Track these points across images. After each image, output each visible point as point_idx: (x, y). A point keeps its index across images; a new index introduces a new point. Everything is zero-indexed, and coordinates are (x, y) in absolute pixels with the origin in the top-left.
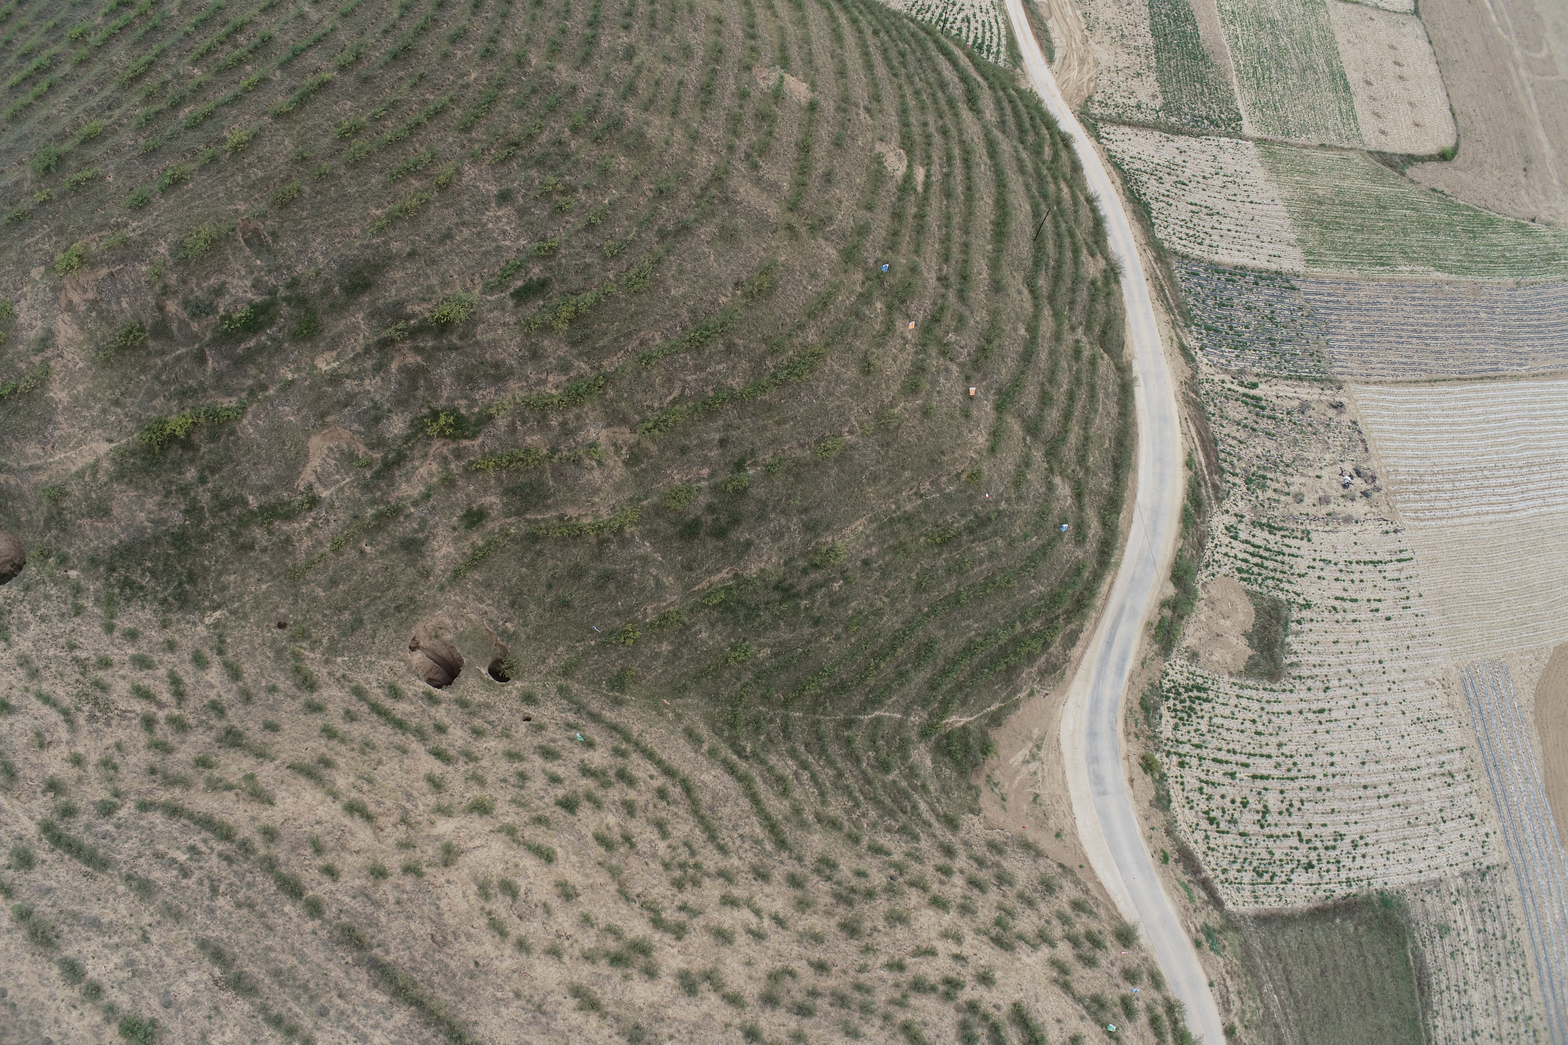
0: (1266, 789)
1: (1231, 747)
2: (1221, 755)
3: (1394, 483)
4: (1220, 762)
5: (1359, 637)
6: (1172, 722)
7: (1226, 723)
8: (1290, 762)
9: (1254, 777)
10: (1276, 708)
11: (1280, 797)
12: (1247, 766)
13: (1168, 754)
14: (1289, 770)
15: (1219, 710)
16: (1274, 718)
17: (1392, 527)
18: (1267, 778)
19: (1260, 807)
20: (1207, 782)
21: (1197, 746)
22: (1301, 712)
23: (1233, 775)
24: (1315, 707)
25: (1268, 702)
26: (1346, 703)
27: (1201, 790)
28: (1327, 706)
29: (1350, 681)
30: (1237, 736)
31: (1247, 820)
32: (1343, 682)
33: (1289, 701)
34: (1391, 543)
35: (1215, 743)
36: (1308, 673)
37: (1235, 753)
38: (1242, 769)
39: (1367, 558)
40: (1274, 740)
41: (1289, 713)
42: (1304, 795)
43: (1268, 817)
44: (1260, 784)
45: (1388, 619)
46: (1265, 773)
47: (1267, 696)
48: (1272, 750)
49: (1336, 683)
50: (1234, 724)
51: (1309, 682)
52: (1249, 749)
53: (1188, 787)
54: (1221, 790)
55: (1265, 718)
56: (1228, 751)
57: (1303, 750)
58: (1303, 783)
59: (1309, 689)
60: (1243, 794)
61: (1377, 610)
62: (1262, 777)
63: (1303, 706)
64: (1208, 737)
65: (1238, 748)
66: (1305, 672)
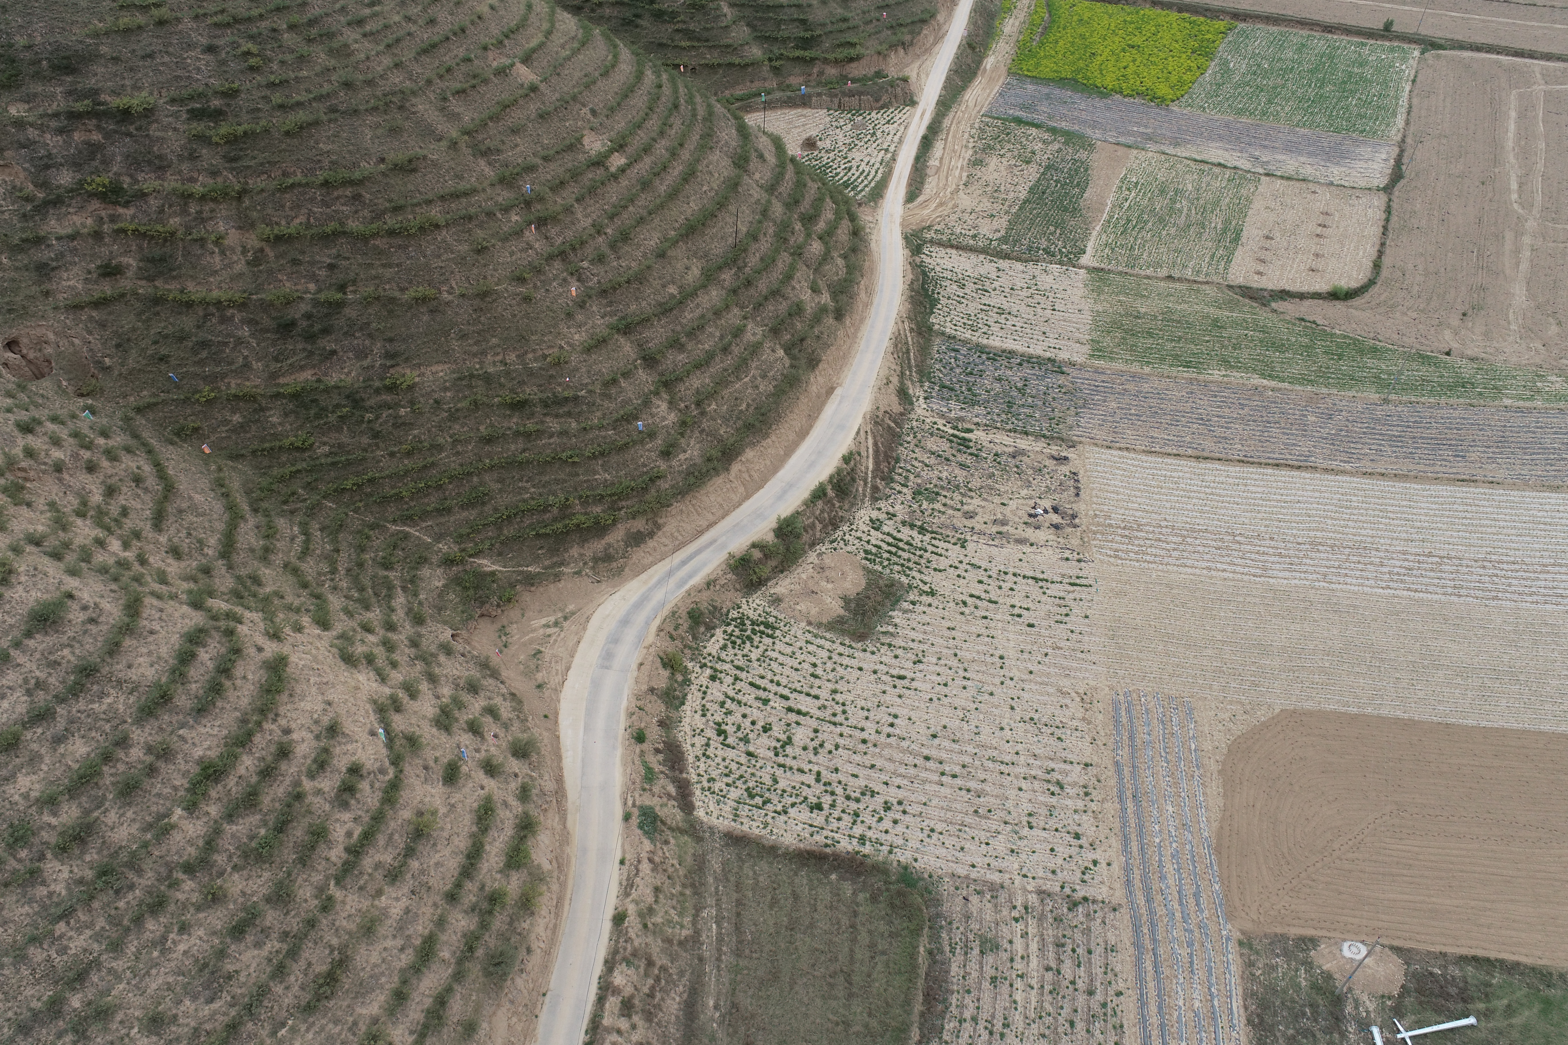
0: (798, 723)
1: (776, 679)
2: (759, 682)
3: (1099, 525)
4: (758, 687)
5: (983, 631)
6: (722, 642)
7: (781, 658)
8: (839, 709)
9: (790, 710)
10: (846, 661)
11: (812, 735)
12: (787, 698)
13: (703, 666)
14: (834, 715)
15: (779, 646)
16: (839, 668)
17: (1076, 557)
18: (805, 714)
19: (783, 737)
20: (733, 700)
21: (738, 668)
22: (875, 672)
23: (766, 702)
24: (895, 672)
25: (841, 655)
26: (939, 679)
27: (722, 704)
28: (910, 675)
29: (954, 663)
30: (787, 671)
31: (762, 745)
32: (942, 662)
33: (868, 661)
34: (1071, 569)
35: (761, 671)
36: (903, 644)
37: (778, 684)
38: (779, 700)
39: (1030, 574)
40: (831, 686)
41: (860, 669)
42: (841, 741)
43: (789, 749)
44: (793, 717)
45: (1031, 626)
46: (804, 709)
47: (841, 649)
48: (824, 694)
49: (934, 660)
50: (789, 662)
51: (900, 652)
52: (798, 686)
53: (709, 697)
54: (743, 710)
55: (829, 665)
56: (772, 681)
57: (861, 703)
58: (846, 731)
59: (896, 657)
60: (770, 720)
61: (1020, 616)
62: (799, 712)
63: (882, 667)
64: (755, 664)
65: (784, 681)
66: (898, 642)
